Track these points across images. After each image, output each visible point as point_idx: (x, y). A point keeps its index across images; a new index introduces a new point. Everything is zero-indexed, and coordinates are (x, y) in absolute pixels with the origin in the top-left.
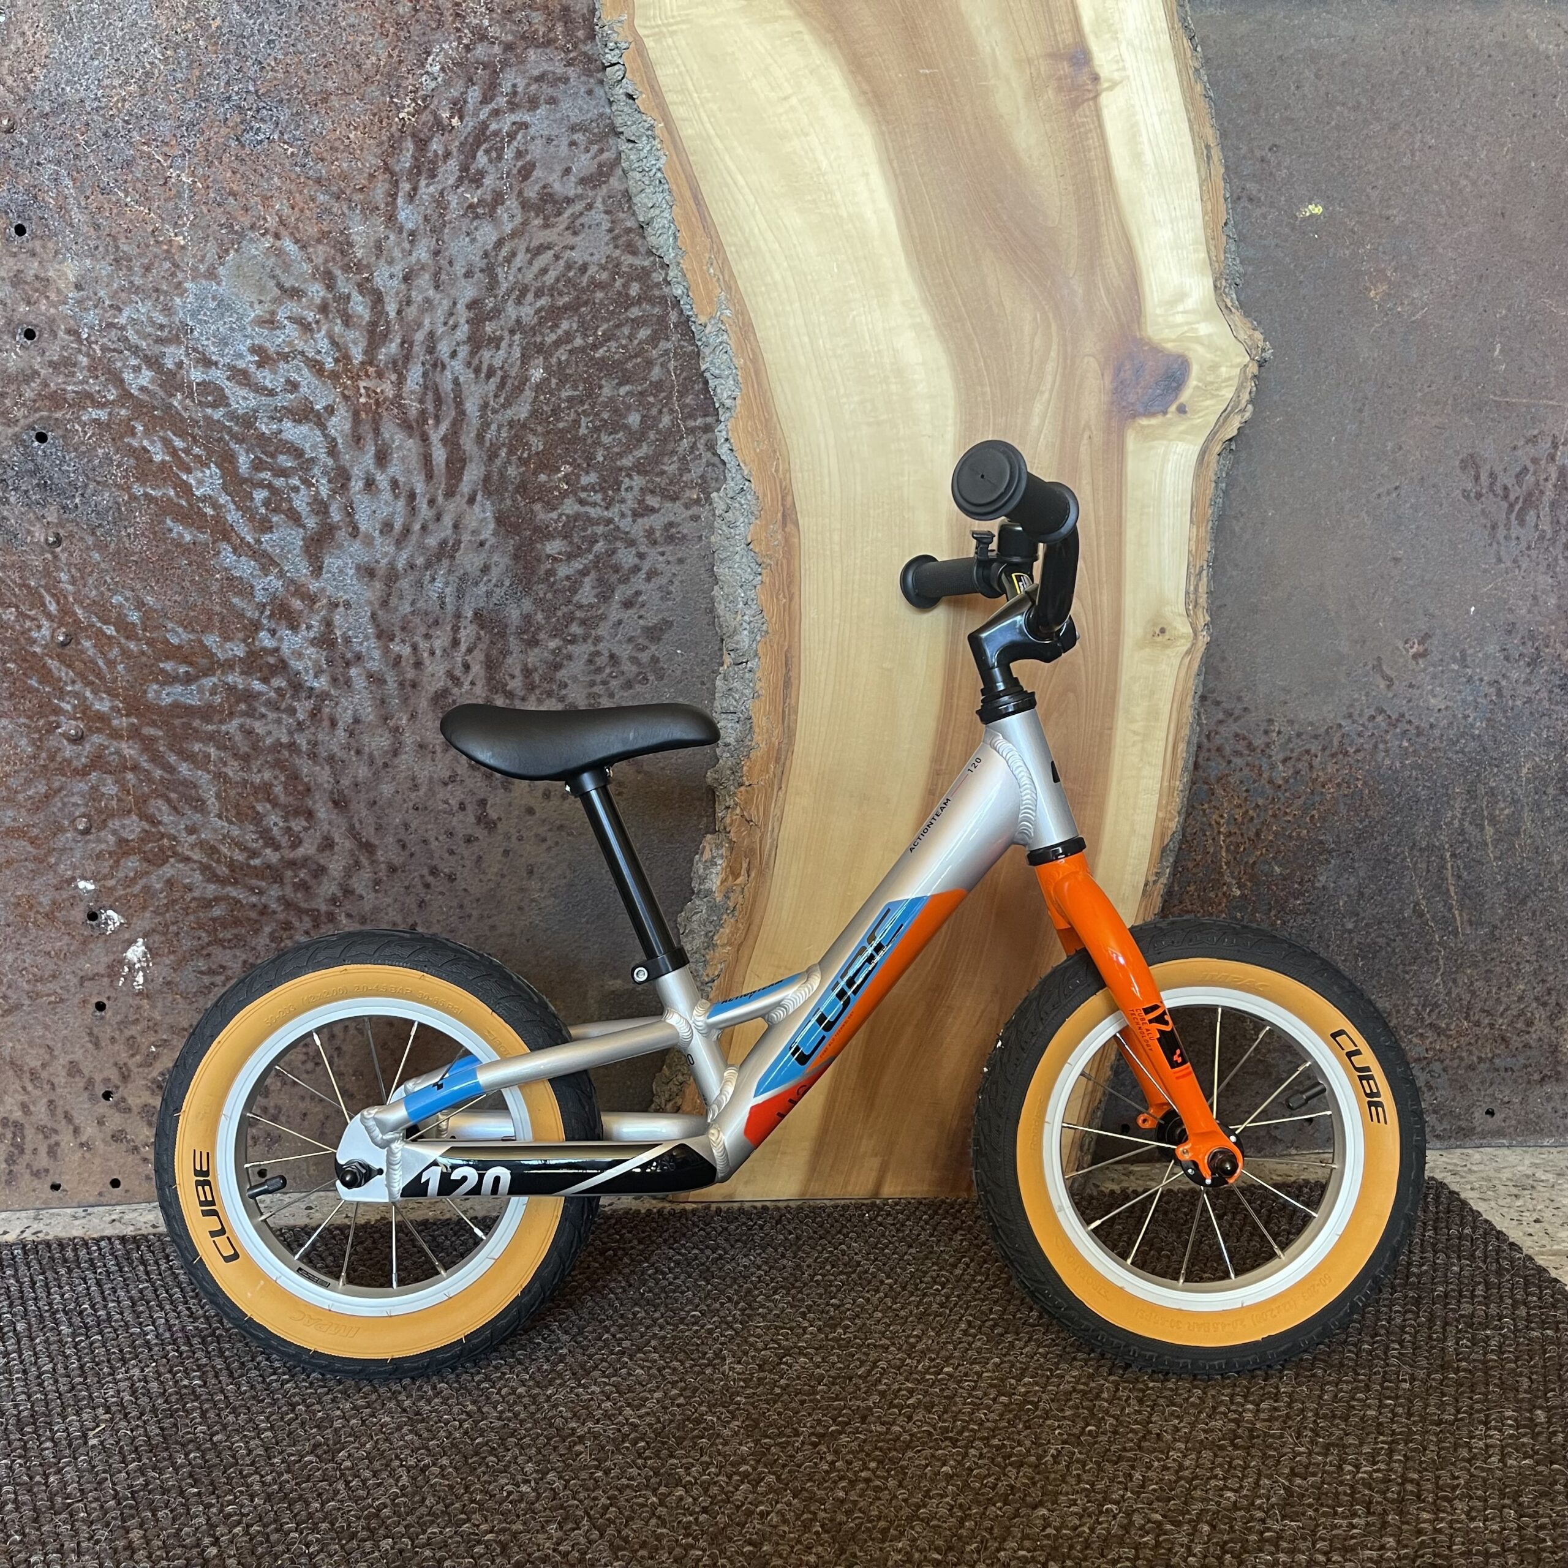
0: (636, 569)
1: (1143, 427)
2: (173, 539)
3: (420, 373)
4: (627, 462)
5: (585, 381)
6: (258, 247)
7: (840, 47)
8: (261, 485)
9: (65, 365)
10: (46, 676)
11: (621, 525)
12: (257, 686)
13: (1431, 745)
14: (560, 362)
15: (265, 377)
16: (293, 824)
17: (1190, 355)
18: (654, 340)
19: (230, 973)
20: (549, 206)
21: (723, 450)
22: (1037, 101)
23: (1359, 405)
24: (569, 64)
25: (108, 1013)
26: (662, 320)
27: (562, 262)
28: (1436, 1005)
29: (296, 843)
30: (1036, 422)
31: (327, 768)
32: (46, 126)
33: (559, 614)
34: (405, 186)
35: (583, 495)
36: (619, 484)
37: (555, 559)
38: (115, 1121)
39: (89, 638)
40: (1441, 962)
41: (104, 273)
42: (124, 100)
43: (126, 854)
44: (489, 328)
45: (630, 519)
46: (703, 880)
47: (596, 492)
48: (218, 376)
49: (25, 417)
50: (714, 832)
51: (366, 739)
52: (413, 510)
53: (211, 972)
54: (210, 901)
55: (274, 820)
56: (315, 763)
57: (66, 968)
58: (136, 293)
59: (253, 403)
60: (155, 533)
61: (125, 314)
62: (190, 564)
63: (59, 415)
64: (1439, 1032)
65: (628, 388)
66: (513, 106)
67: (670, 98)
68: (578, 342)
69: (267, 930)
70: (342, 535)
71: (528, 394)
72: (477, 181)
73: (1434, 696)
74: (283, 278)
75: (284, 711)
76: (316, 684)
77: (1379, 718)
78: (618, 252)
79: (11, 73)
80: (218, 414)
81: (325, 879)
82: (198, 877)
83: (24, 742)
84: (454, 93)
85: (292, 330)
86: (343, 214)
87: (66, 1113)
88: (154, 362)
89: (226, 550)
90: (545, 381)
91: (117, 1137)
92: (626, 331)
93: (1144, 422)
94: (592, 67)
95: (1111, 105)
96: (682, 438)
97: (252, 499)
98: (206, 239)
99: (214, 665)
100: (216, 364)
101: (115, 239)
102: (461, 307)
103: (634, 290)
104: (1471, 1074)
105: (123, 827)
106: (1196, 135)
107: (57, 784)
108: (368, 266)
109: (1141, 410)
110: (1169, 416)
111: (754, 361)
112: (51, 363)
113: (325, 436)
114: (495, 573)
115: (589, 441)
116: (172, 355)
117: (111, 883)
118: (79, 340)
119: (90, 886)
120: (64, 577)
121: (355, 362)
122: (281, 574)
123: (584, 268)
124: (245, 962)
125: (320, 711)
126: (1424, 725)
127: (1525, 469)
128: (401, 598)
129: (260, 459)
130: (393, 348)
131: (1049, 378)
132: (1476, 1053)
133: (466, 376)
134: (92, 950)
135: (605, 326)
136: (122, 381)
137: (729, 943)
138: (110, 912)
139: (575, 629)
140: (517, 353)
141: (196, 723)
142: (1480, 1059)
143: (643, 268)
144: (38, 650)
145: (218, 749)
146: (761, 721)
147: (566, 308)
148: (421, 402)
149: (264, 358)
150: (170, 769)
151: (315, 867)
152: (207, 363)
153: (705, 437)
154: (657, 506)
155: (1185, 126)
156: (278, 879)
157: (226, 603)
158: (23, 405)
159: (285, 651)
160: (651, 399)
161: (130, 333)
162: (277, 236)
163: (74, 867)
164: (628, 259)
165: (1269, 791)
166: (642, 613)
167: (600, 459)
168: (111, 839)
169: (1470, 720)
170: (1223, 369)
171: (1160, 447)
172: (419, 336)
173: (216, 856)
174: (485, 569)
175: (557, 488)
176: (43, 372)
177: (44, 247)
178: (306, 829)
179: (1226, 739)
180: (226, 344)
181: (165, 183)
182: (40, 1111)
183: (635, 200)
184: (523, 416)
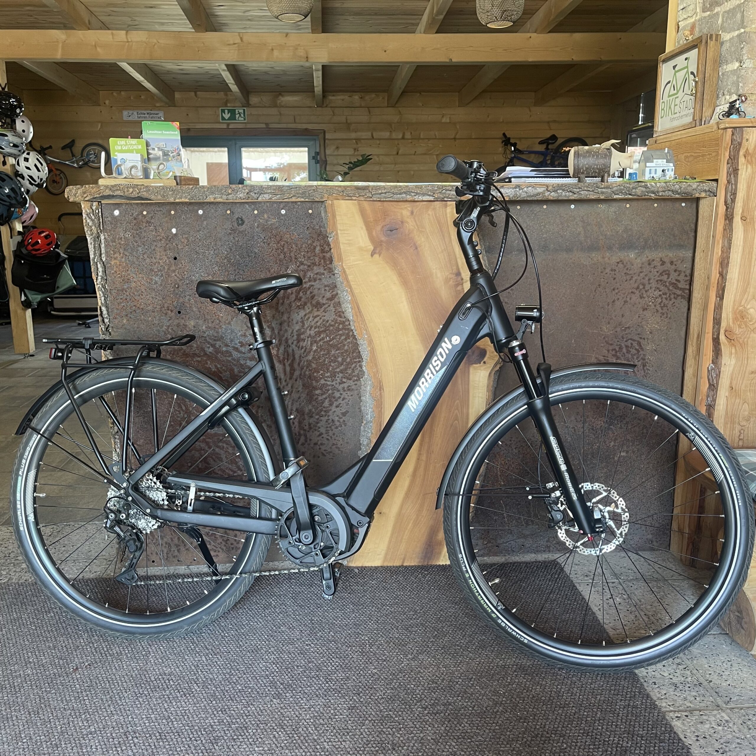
0: (340, 398)
1: (474, 367)
4: (338, 370)
5: (327, 350)
7: (396, 271)
9: (190, 347)
11: (336, 386)
14: (320, 345)
15: (242, 349)
17: (487, 349)
18: (346, 339)
20: (319, 306)
21: (364, 368)
22: (448, 284)
24: (325, 270)
26: (348, 334)
27: (322, 320)
32: (187, 287)
33: (319, 409)
35: (326, 379)
36: (335, 376)
37: (318, 395)
41: (201, 324)
44: (302, 337)
45: (338, 385)
47: (329, 378)
48: (230, 349)
58: (209, 329)
59: (239, 356)
65: (338, 351)
66: (310, 281)
67: (352, 283)
68: (325, 340)
72: (300, 300)
78: (336, 317)
80: (230, 359)
88: (213, 346)
90: (316, 350)
92: (338, 337)
93: (475, 365)
94: (331, 272)
96: (353, 364)
98: (228, 315)
100: (230, 346)
101: (204, 315)
102: (295, 331)
103: (341, 326)
109: (474, 362)
110: (481, 364)
111: (373, 349)
114: (302, 398)
115: (328, 365)
116: (218, 344)
123: (328, 321)
133: (296, 349)
135: (333, 336)
139: (323, 413)
140: (309, 343)
143: (343, 321)
147: (322, 331)
149: (242, 345)
152: (226, 345)
153: (359, 364)
154: (345, 381)
160: (345, 354)
161: (207, 339)
164: (339, 319)
166: (341, 409)
167: (331, 369)
171: (479, 372)
172: (284, 338)
174: (299, 398)
175: (319, 377)
177: (185, 317)
180: (232, 341)
183: (342, 305)
184: (310, 359)
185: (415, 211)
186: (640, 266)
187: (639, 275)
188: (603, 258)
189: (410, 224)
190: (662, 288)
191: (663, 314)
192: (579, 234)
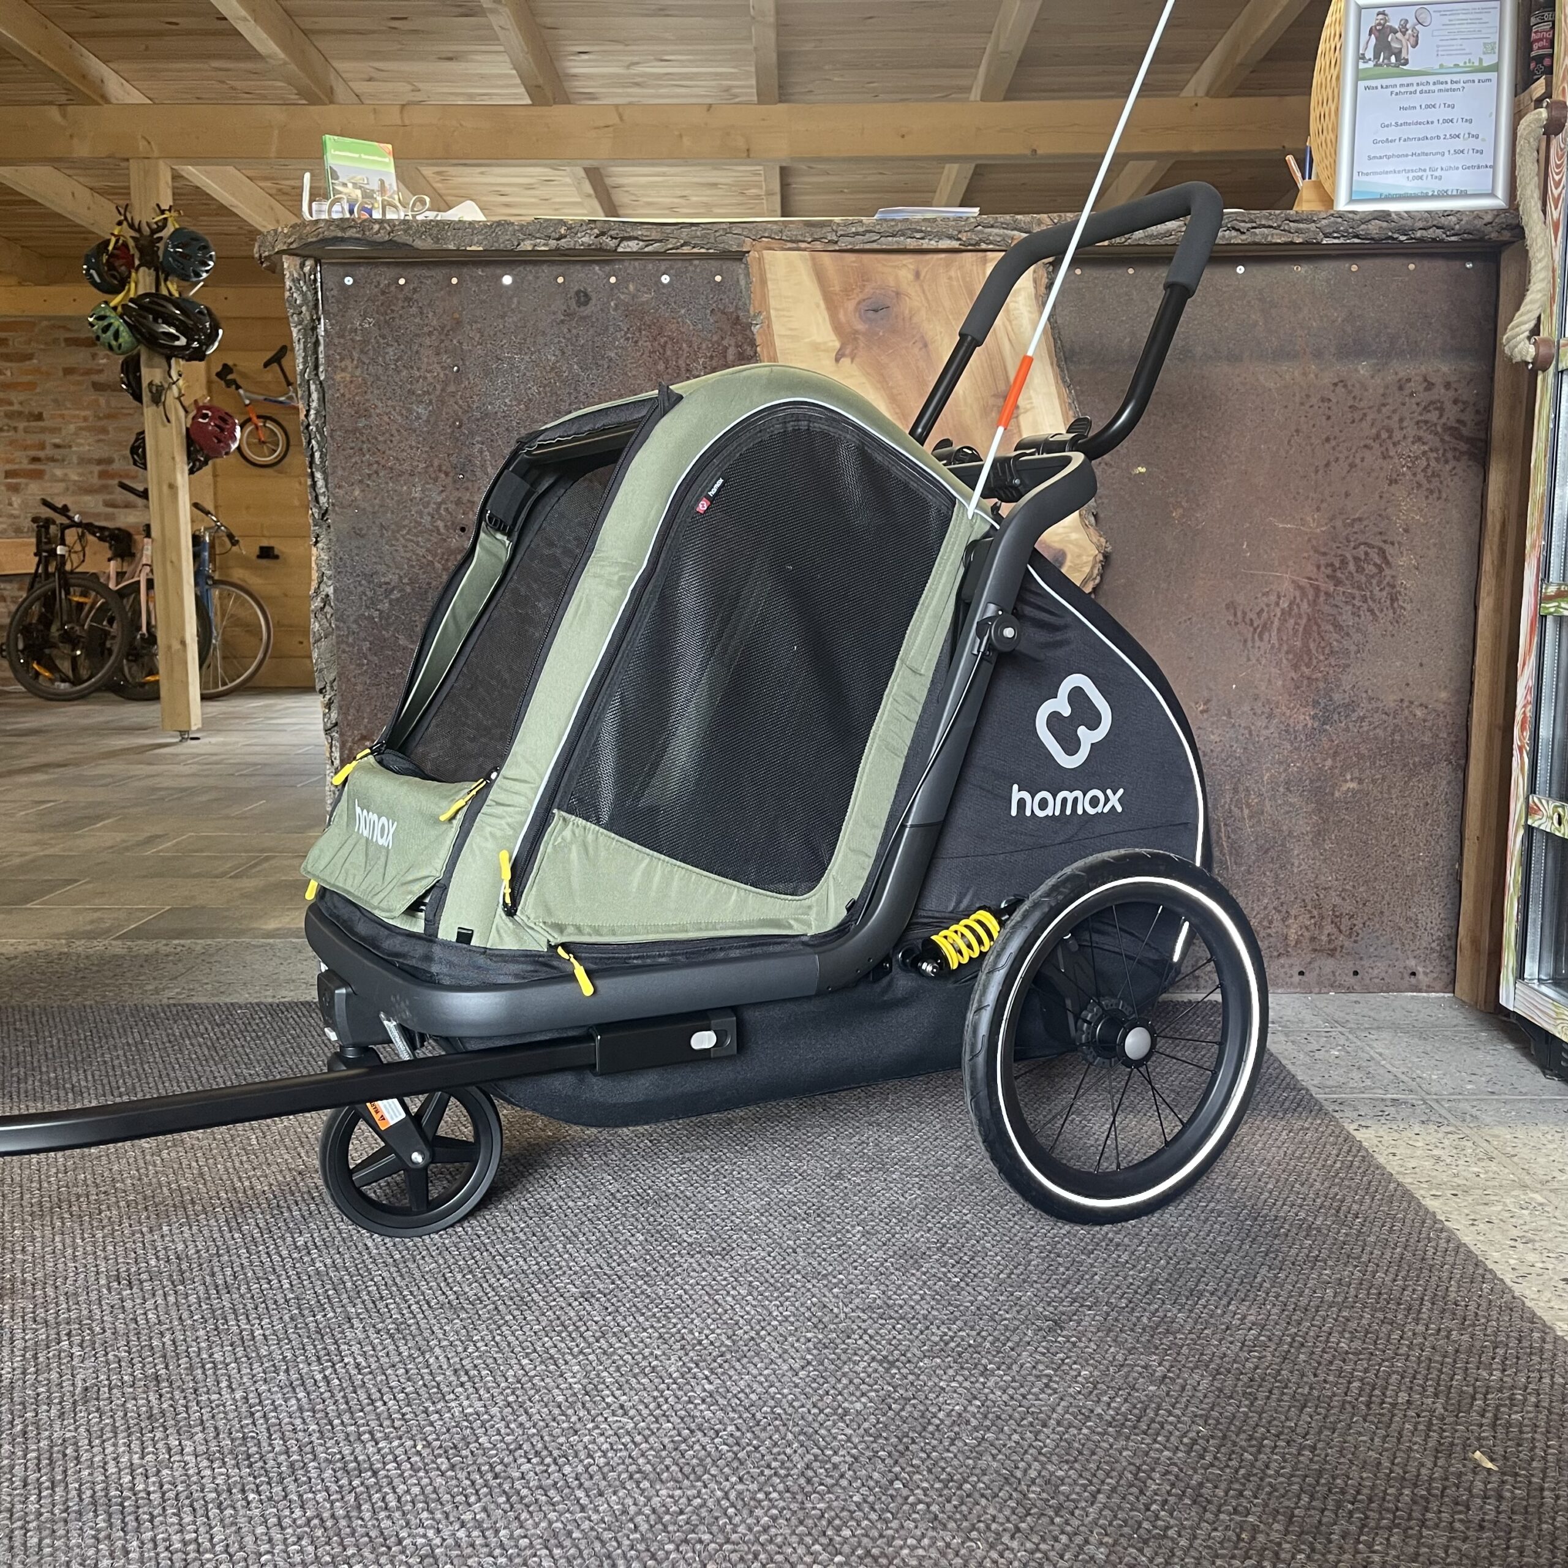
17: (1068, 549)
23: (1167, 573)
73: (1213, 734)
127: (1262, 610)
170: (1084, 557)
185: (923, 274)
186: (1381, 391)
187: (1379, 411)
188: (1305, 374)
189: (914, 300)
190: (1428, 437)
191: (1431, 492)
192: (1256, 324)
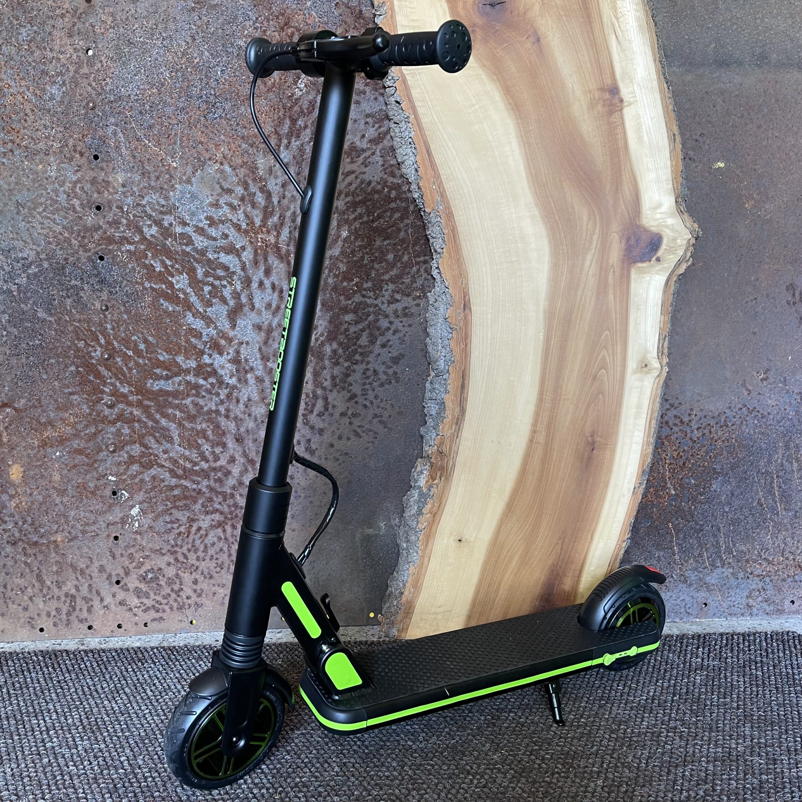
0: (388, 329)
1: (639, 267)
2: (163, 309)
3: (288, 231)
4: (386, 277)
5: (368, 238)
6: (212, 169)
7: (499, 82)
8: (208, 284)
9: (116, 223)
10: (98, 375)
11: (382, 307)
12: (201, 382)
13: (768, 423)
14: (356, 228)
15: (213, 232)
16: (216, 450)
17: (663, 233)
18: (402, 219)
19: (181, 523)
20: (354, 153)
21: (435, 273)
22: (593, 111)
23: (738, 258)
24: (367, 85)
25: (120, 541)
26: (406, 209)
27: (359, 180)
28: (767, 549)
29: (216, 459)
30: (588, 263)
31: (234, 422)
32: (111, 108)
33: (350, 350)
34: (285, 141)
35: (364, 293)
36: (382, 288)
37: (349, 323)
38: (121, 595)
39: (119, 356)
40: (771, 528)
41: (137, 179)
42: (150, 96)
43: (132, 463)
45: (386, 305)
46: (416, 481)
47: (370, 291)
48: (189, 230)
49: (94, 248)
50: (422, 457)
51: (253, 409)
52: (281, 297)
53: (172, 522)
54: (173, 487)
55: (206, 447)
56: (228, 420)
57: (100, 519)
58: (152, 190)
59: (206, 244)
60: (154, 306)
61: (146, 199)
62: (171, 322)
63: (111, 247)
64: (769, 562)
65: (388, 242)
67: (417, 104)
68: (365, 219)
69: (200, 502)
70: (246, 309)
71: (340, 243)
73: (770, 399)
74: (223, 183)
75: (214, 394)
76: (230, 382)
77: (744, 409)
78: (386, 176)
79: (94, 81)
80: (188, 249)
81: (230, 477)
82: (167, 474)
83: (85, 407)
84: (311, 97)
85: (226, 209)
86: (254, 154)
87: (97, 591)
88: (158, 223)
89: (189, 315)
90: (348, 237)
91: (122, 603)
92: (389, 214)
93: (640, 265)
94: (377, 87)
95: (628, 113)
96: (413, 266)
97: (203, 291)
98: (187, 164)
99: (180, 371)
100: (188, 225)
101: (142, 163)
103: (393, 194)
104: (784, 583)
105: (132, 450)
106: (669, 129)
107: (100, 428)
108: (265, 179)
109: (638, 259)
110: (652, 262)
111: (453, 231)
112: (108, 222)
113: (240, 261)
115: (368, 267)
116: (168, 220)
117: (125, 477)
118: (123, 211)
119: (113, 479)
120: (109, 326)
121: (257, 225)
122: (216, 328)
123: (369, 183)
124: (188, 517)
125: (231, 394)
126: (765, 413)
128: (274, 340)
129: (209, 272)
130: (276, 219)
131: (595, 243)
132: (786, 573)
134: (113, 510)
135: (378, 211)
136: (142, 232)
137: (430, 512)
138: (123, 492)
139: (357, 357)
140: (335, 223)
141: (170, 399)
142: (788, 576)
143: (398, 184)
144: (94, 362)
145: (181, 412)
146: (449, 404)
147: (360, 202)
148: (288, 246)
149: (212, 222)
150: (157, 422)
151: (225, 471)
152: (185, 224)
153: (424, 266)
154: (400, 299)
155: (664, 124)
156: (207, 477)
157: (188, 341)
158: (94, 242)
159: (216, 365)
160: (399, 247)
161: (148, 209)
162: (222, 164)
163: (107, 469)
164: (391, 179)
165: (690, 443)
166: (390, 350)
167: (373, 275)
168: (126, 455)
169: (787, 411)
170: (679, 241)
171: (647, 277)
172: (288, 214)
173: (177, 465)
175: (352, 289)
176: (104, 226)
177: (107, 166)
178: (222, 452)
179: (671, 418)
180: (194, 215)
181: (168, 137)
182: (84, 590)
183: (397, 151)
184: (337, 254)
